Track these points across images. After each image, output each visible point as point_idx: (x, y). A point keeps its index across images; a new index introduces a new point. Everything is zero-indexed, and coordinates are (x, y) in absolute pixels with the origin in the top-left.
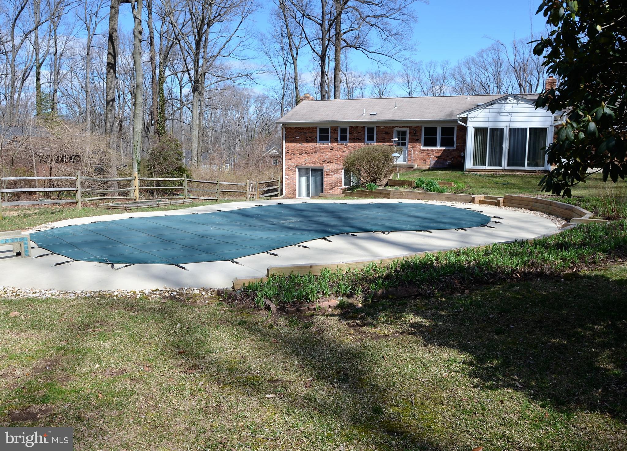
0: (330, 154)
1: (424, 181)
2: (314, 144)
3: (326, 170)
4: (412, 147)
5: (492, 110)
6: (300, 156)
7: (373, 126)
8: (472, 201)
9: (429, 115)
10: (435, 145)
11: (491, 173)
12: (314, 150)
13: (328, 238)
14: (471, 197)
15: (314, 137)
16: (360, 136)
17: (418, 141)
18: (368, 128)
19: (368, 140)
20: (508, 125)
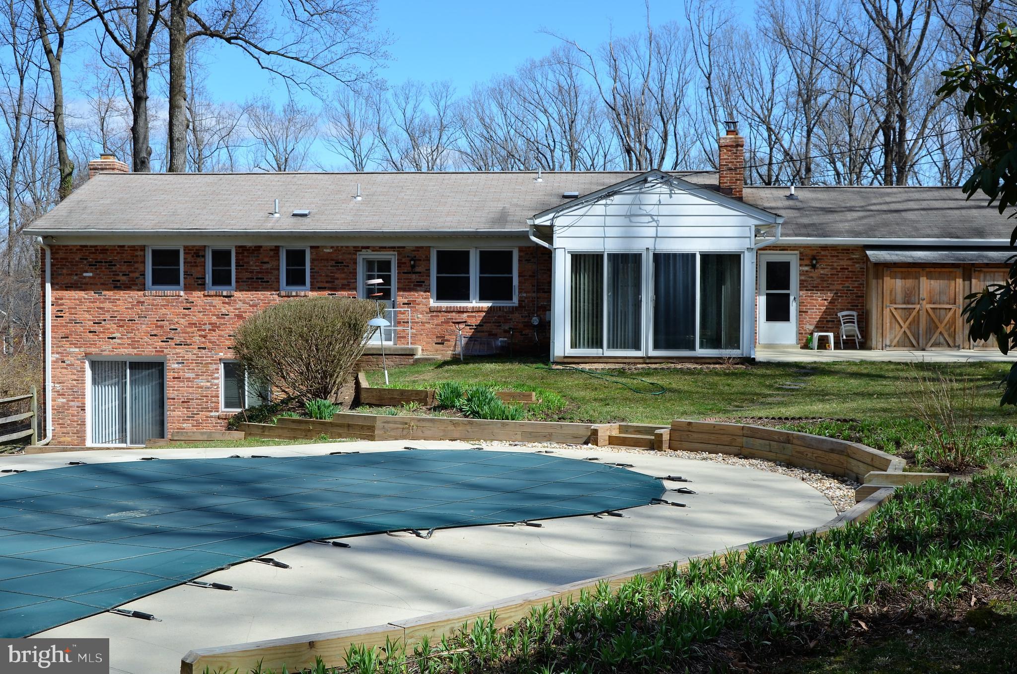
0: (182, 321)
1: (462, 391)
2: (136, 295)
3: (172, 366)
4: (406, 301)
5: (611, 210)
6: (96, 328)
7: (304, 245)
8: (592, 439)
9: (449, 219)
10: (466, 297)
11: (617, 366)
12: (137, 309)
13: (276, 557)
14: (588, 428)
15: (137, 275)
16: (268, 272)
17: (421, 285)
18: (288, 252)
19: (288, 283)
20: (651, 247)
